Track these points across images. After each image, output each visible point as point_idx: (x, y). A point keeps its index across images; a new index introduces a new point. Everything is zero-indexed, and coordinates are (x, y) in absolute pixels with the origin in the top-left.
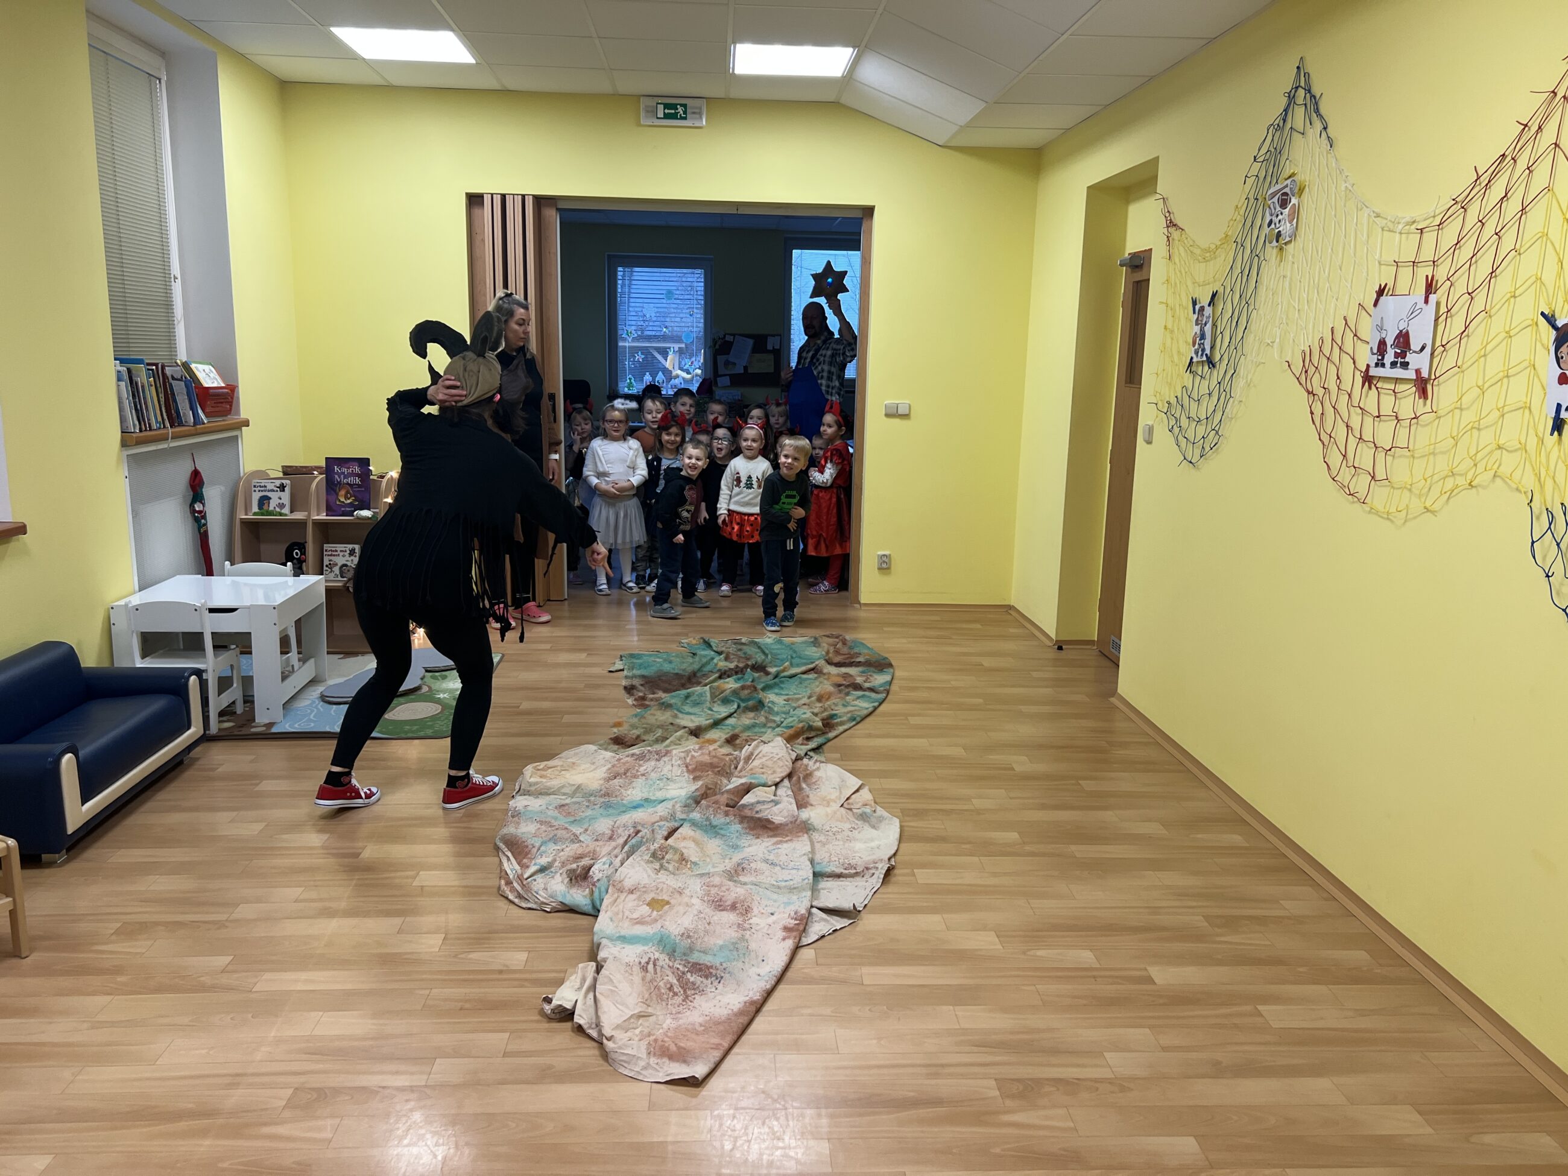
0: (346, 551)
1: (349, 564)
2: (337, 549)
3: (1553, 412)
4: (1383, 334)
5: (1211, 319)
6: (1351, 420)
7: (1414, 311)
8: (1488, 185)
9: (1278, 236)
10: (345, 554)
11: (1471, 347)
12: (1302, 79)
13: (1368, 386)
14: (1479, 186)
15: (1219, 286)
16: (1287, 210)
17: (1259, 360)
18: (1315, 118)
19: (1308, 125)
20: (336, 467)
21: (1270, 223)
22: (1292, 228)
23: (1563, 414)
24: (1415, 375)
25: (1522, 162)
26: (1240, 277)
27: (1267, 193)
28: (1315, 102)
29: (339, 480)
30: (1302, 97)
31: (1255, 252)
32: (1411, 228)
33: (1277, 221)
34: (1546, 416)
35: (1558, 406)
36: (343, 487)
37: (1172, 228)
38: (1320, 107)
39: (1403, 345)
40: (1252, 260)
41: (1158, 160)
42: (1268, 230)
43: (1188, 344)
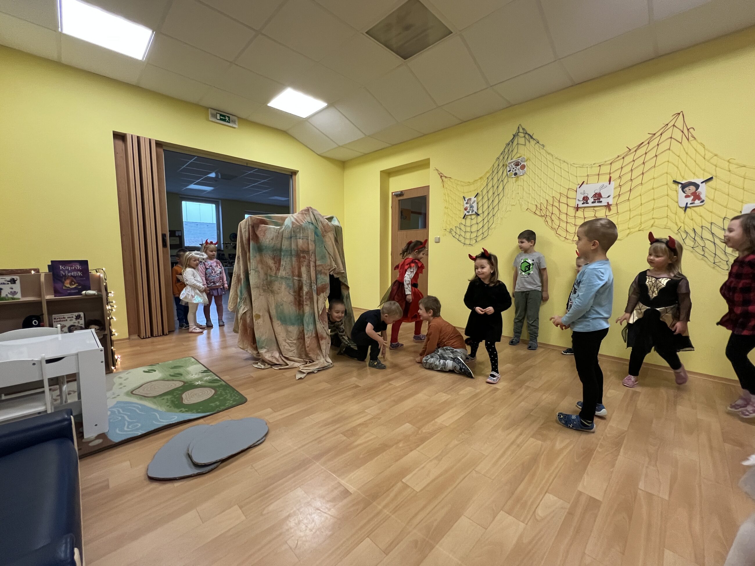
0: (73, 317)
1: (76, 324)
2: (65, 317)
3: (684, 205)
4: (586, 195)
5: (476, 202)
6: (569, 221)
7: (602, 187)
8: (636, 151)
9: (516, 174)
10: (72, 319)
11: (634, 194)
12: (521, 130)
13: (577, 210)
14: (631, 152)
15: (479, 191)
16: (519, 167)
17: (507, 210)
18: (531, 140)
19: (527, 142)
20: (61, 266)
21: (510, 171)
22: (523, 171)
23: (689, 205)
24: (606, 204)
25: (653, 144)
26: (492, 188)
27: (506, 163)
28: (530, 136)
29: (64, 274)
30: (522, 135)
31: (500, 180)
32: (593, 166)
33: (514, 170)
34: (678, 207)
35: (687, 203)
36: (67, 278)
37: (443, 178)
38: (534, 137)
39: (598, 197)
40: (499, 182)
41: (429, 159)
42: (508, 173)
43: (460, 211)
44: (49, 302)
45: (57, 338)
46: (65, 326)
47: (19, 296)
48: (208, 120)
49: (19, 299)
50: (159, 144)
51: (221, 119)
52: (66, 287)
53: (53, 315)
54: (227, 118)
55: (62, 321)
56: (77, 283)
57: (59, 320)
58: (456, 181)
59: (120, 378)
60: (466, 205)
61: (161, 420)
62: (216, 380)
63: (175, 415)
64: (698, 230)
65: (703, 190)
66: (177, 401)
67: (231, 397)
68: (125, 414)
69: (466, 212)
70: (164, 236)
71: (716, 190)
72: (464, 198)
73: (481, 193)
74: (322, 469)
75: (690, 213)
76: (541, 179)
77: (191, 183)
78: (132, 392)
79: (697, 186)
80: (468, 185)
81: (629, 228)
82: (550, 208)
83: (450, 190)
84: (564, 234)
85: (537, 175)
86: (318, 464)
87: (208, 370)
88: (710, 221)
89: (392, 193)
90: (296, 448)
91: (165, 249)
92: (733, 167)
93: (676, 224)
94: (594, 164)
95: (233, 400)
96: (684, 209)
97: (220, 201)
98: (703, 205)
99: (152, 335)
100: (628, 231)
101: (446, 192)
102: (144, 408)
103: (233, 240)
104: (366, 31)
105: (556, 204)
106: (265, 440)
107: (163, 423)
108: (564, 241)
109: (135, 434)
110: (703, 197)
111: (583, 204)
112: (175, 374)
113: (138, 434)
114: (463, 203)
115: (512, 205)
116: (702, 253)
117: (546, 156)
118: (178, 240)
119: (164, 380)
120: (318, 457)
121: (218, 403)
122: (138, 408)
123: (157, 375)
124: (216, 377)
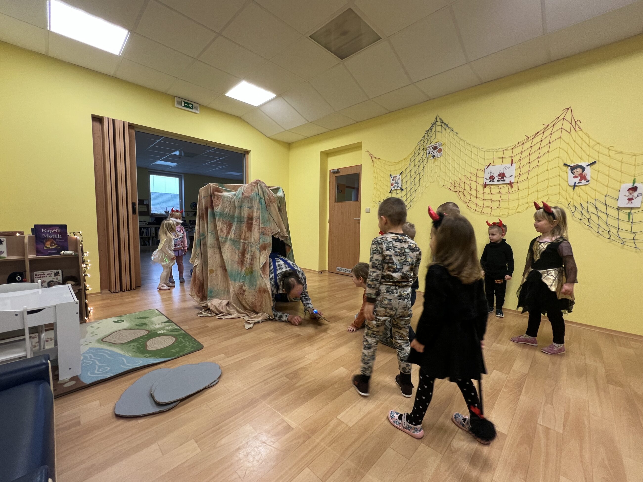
0: (52, 274)
1: (55, 280)
2: (45, 273)
3: (573, 184)
4: (492, 175)
5: (400, 179)
6: (478, 196)
7: (506, 168)
8: (533, 139)
9: (434, 156)
10: (51, 275)
11: (532, 174)
12: (438, 120)
13: (485, 187)
14: (529, 139)
15: (403, 170)
16: (437, 150)
17: (427, 186)
18: (447, 128)
19: (443, 130)
20: (43, 230)
21: (429, 153)
22: (440, 154)
23: (576, 184)
24: (509, 183)
25: (547, 133)
26: (414, 168)
27: (426, 147)
28: (446, 124)
29: (45, 236)
30: (439, 124)
31: (421, 161)
32: (498, 150)
33: (432, 153)
34: (568, 186)
35: (575, 183)
36: (49, 240)
37: (373, 158)
38: (449, 126)
39: (502, 176)
40: (420, 163)
41: (361, 142)
42: (428, 155)
43: (387, 186)
44: (31, 261)
45: (38, 292)
46: (45, 282)
47: (5, 255)
48: (173, 106)
49: (4, 257)
50: (131, 126)
51: (185, 106)
52: (47, 247)
53: (35, 272)
54: (190, 105)
55: (43, 277)
56: (57, 244)
57: (39, 276)
58: (384, 161)
59: (92, 327)
60: (392, 182)
61: (128, 365)
62: (176, 329)
63: (140, 360)
64: (585, 205)
65: (588, 171)
66: (141, 347)
67: (189, 344)
68: (97, 359)
69: (392, 187)
70: (134, 204)
71: (598, 172)
72: (391, 175)
73: (405, 172)
74: (268, 407)
75: (578, 191)
76: (455, 161)
77: (158, 159)
78: (102, 340)
79: (583, 169)
80: (394, 165)
81: (528, 203)
82: (462, 185)
83: (379, 169)
84: (474, 207)
85: (452, 158)
86: (264, 402)
87: (170, 320)
88: (594, 197)
89: (330, 170)
90: (245, 389)
91: (134, 216)
92: (612, 153)
93: (567, 200)
94: (499, 149)
95: (191, 347)
96: (573, 187)
97: (183, 175)
98: (589, 184)
99: (121, 290)
100: (527, 205)
101: (375, 170)
102: (113, 354)
103: (193, 208)
104: (309, 35)
105: (468, 182)
106: (218, 381)
107: (129, 367)
108: (474, 213)
109: (104, 376)
110: (588, 177)
111: (489, 182)
112: (141, 324)
113: (107, 376)
114: (390, 180)
115: (431, 182)
116: (588, 224)
117: (459, 142)
118: (146, 208)
119: (131, 329)
120: (265, 397)
121: (178, 349)
122: (107, 354)
123: (125, 324)
124: (177, 327)
